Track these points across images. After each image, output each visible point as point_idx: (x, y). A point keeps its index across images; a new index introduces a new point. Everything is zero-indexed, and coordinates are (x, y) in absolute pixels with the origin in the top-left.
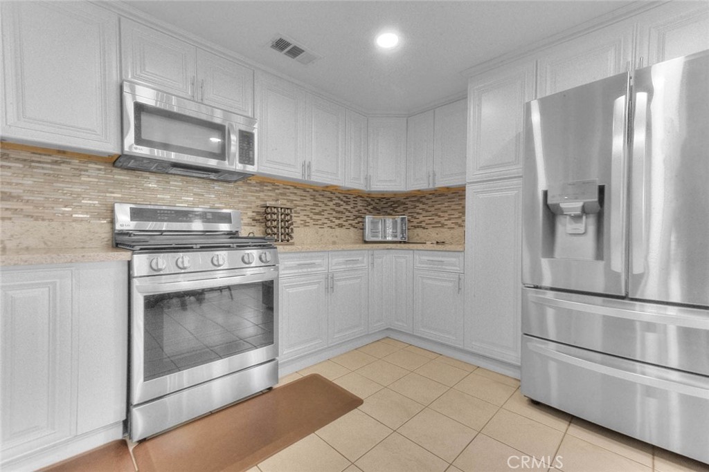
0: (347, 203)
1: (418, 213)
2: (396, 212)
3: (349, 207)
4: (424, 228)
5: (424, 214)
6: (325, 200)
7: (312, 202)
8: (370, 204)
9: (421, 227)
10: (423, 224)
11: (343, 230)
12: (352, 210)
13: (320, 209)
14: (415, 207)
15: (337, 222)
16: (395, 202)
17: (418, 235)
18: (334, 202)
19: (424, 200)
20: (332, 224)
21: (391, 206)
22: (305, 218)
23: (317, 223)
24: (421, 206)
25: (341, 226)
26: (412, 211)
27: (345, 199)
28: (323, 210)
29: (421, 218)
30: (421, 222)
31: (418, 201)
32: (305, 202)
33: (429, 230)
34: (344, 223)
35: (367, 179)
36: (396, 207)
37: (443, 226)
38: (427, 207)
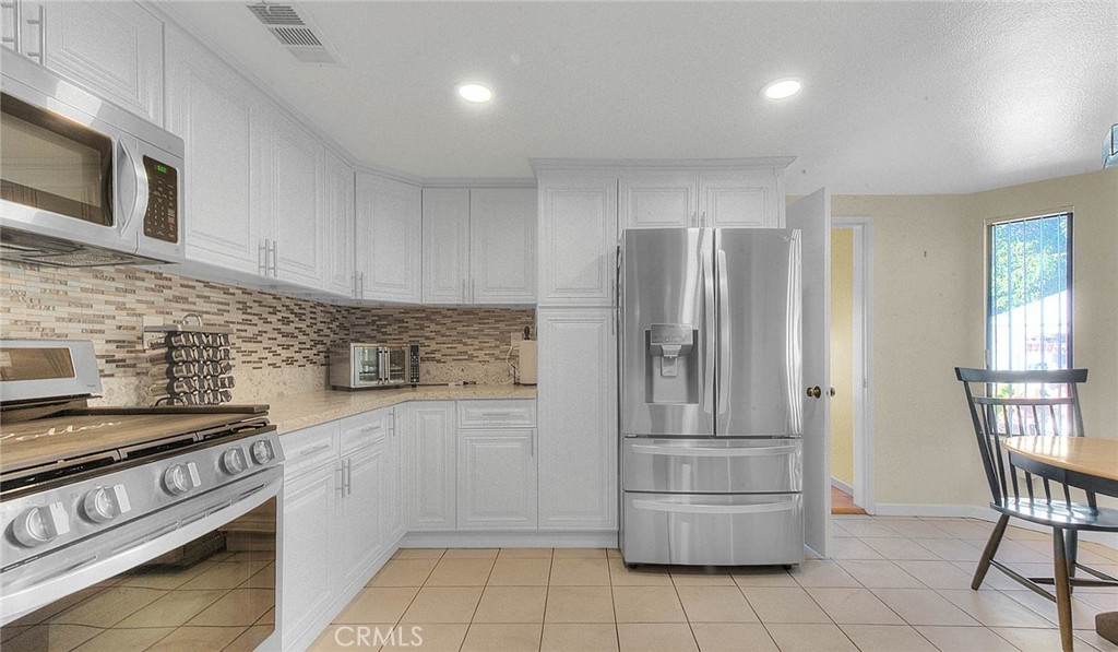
0: (300, 316)
1: (427, 338)
2: (385, 333)
3: (303, 325)
4: (439, 361)
5: (440, 339)
6: (265, 312)
7: (240, 317)
8: (335, 319)
9: (433, 359)
10: (438, 356)
11: (294, 369)
12: (308, 330)
13: (255, 330)
14: (422, 327)
15: (285, 354)
16: (381, 318)
17: (428, 372)
18: (279, 316)
19: (438, 318)
20: (277, 360)
21: (374, 322)
23: (248, 359)
24: (433, 327)
25: (290, 361)
26: (419, 333)
27: (296, 309)
28: (261, 333)
29: (434, 346)
30: (433, 352)
31: (428, 318)
32: (227, 317)
33: (448, 365)
34: (297, 356)
35: (357, 279)
36: (385, 326)
37: (471, 358)
38: (443, 330)
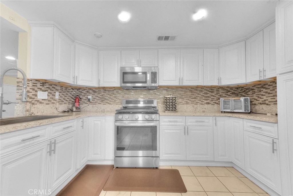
0: (212, 92)
1: (262, 95)
2: (248, 95)
3: (213, 94)
4: (267, 104)
6: (198, 92)
7: (190, 93)
8: (229, 91)
9: (265, 104)
10: (267, 102)
11: (209, 106)
12: (215, 95)
13: (195, 96)
14: (260, 91)
15: (206, 101)
16: (247, 89)
17: (263, 109)
18: (203, 92)
19: (266, 86)
20: (202, 103)
21: (244, 91)
22: (187, 100)
23: (193, 102)
24: (264, 90)
25: (208, 103)
26: (259, 93)
27: (210, 90)
28: (197, 97)
29: (265, 98)
30: (265, 100)
31: (262, 87)
33: (271, 106)
34: (210, 102)
36: (248, 92)
38: (268, 91)
